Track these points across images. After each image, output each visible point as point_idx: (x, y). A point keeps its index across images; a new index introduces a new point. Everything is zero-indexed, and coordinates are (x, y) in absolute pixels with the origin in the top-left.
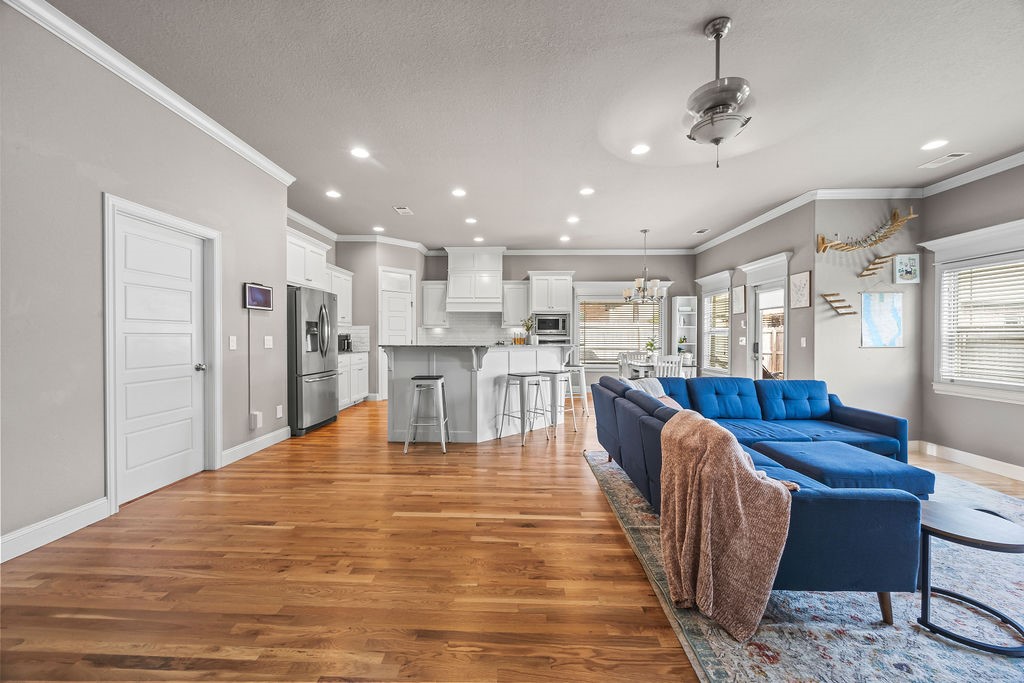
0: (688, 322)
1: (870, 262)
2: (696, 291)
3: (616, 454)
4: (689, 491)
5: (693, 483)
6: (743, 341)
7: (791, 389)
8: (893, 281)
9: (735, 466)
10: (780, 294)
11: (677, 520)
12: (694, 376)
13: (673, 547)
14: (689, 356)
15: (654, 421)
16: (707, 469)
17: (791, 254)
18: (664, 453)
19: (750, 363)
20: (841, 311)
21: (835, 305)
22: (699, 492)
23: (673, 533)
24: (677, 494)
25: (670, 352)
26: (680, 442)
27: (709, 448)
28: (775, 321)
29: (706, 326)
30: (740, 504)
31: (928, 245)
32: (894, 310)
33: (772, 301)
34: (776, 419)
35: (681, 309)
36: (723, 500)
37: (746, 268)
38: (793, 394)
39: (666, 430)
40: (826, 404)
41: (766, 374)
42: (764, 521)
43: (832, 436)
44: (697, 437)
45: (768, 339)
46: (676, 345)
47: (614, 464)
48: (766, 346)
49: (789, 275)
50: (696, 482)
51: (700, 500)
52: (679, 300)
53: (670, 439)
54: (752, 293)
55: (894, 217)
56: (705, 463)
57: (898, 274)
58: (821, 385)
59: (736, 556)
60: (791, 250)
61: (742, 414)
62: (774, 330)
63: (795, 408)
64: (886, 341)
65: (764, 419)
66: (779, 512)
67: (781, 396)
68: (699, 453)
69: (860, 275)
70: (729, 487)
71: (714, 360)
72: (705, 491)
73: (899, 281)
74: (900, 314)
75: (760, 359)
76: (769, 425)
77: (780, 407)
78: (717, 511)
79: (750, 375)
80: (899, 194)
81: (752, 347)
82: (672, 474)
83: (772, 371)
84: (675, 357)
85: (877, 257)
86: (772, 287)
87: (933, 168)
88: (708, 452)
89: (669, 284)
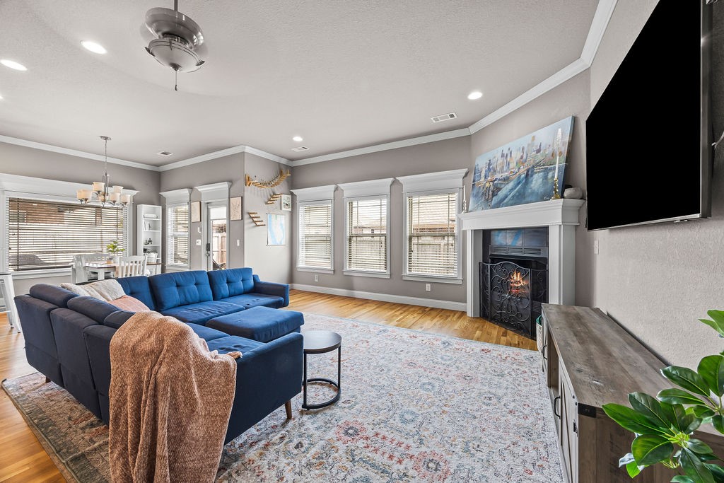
0: (153, 226)
1: (272, 197)
2: (160, 201)
3: (55, 373)
4: (143, 398)
5: (147, 388)
6: (199, 242)
7: (232, 275)
8: (281, 209)
9: (192, 356)
10: (224, 210)
11: (129, 433)
12: (159, 272)
13: (126, 464)
14: (153, 255)
15: (102, 330)
16: (163, 369)
17: (230, 184)
18: (113, 365)
19: (204, 259)
20: (258, 223)
21: (255, 219)
22: (155, 396)
23: (125, 449)
24: (129, 405)
25: (135, 253)
26: (133, 349)
27: (165, 346)
28: (221, 229)
29: (170, 231)
30: (196, 390)
31: (294, 191)
32: (281, 224)
33: (219, 215)
34: (223, 298)
35: (146, 215)
36: (180, 393)
37: (201, 189)
38: (233, 278)
39: (117, 339)
40: (251, 283)
41: (215, 266)
42: (216, 395)
43: (257, 303)
44: (153, 339)
45: (217, 241)
46: (141, 246)
47: (53, 385)
48: (215, 246)
49: (229, 198)
50: (151, 386)
51: (155, 404)
52: (144, 209)
53: (121, 348)
54: (205, 207)
55: (281, 173)
56: (161, 364)
57: (283, 205)
58: (249, 270)
59: (193, 439)
60: (231, 182)
61: (198, 298)
62: (220, 235)
63: (234, 289)
64: (278, 242)
65: (214, 300)
66: (229, 381)
67: (226, 281)
68: (155, 355)
69: (267, 203)
70: (186, 378)
71: (177, 258)
72: (161, 392)
73: (283, 209)
74: (284, 227)
75: (211, 255)
76: (218, 303)
77: (225, 289)
78: (174, 407)
79: (204, 268)
80: (283, 161)
81: (205, 246)
82: (124, 386)
83: (219, 263)
84: (141, 257)
85: (274, 194)
86: (219, 205)
87: (297, 151)
88: (164, 352)
89: (135, 192)
